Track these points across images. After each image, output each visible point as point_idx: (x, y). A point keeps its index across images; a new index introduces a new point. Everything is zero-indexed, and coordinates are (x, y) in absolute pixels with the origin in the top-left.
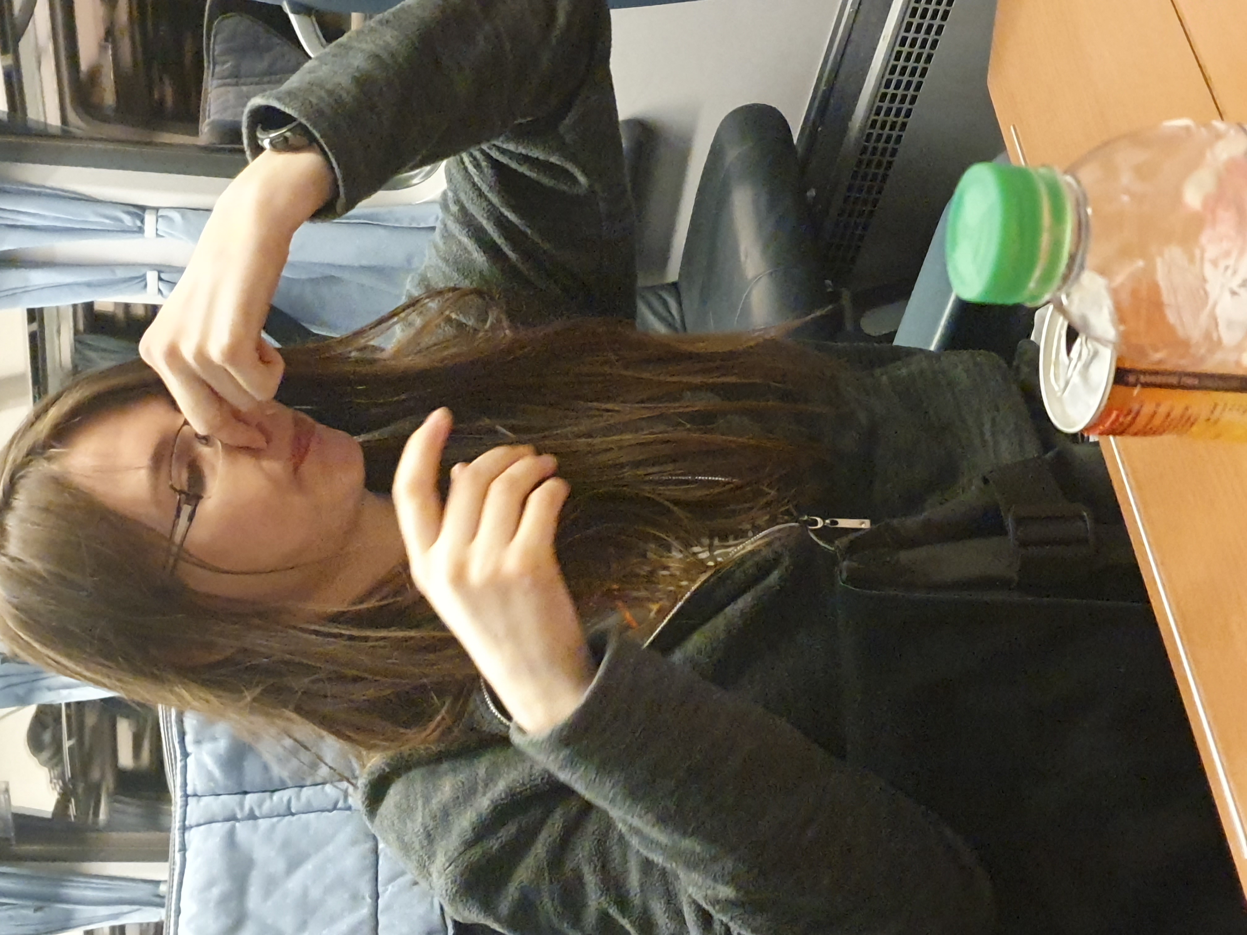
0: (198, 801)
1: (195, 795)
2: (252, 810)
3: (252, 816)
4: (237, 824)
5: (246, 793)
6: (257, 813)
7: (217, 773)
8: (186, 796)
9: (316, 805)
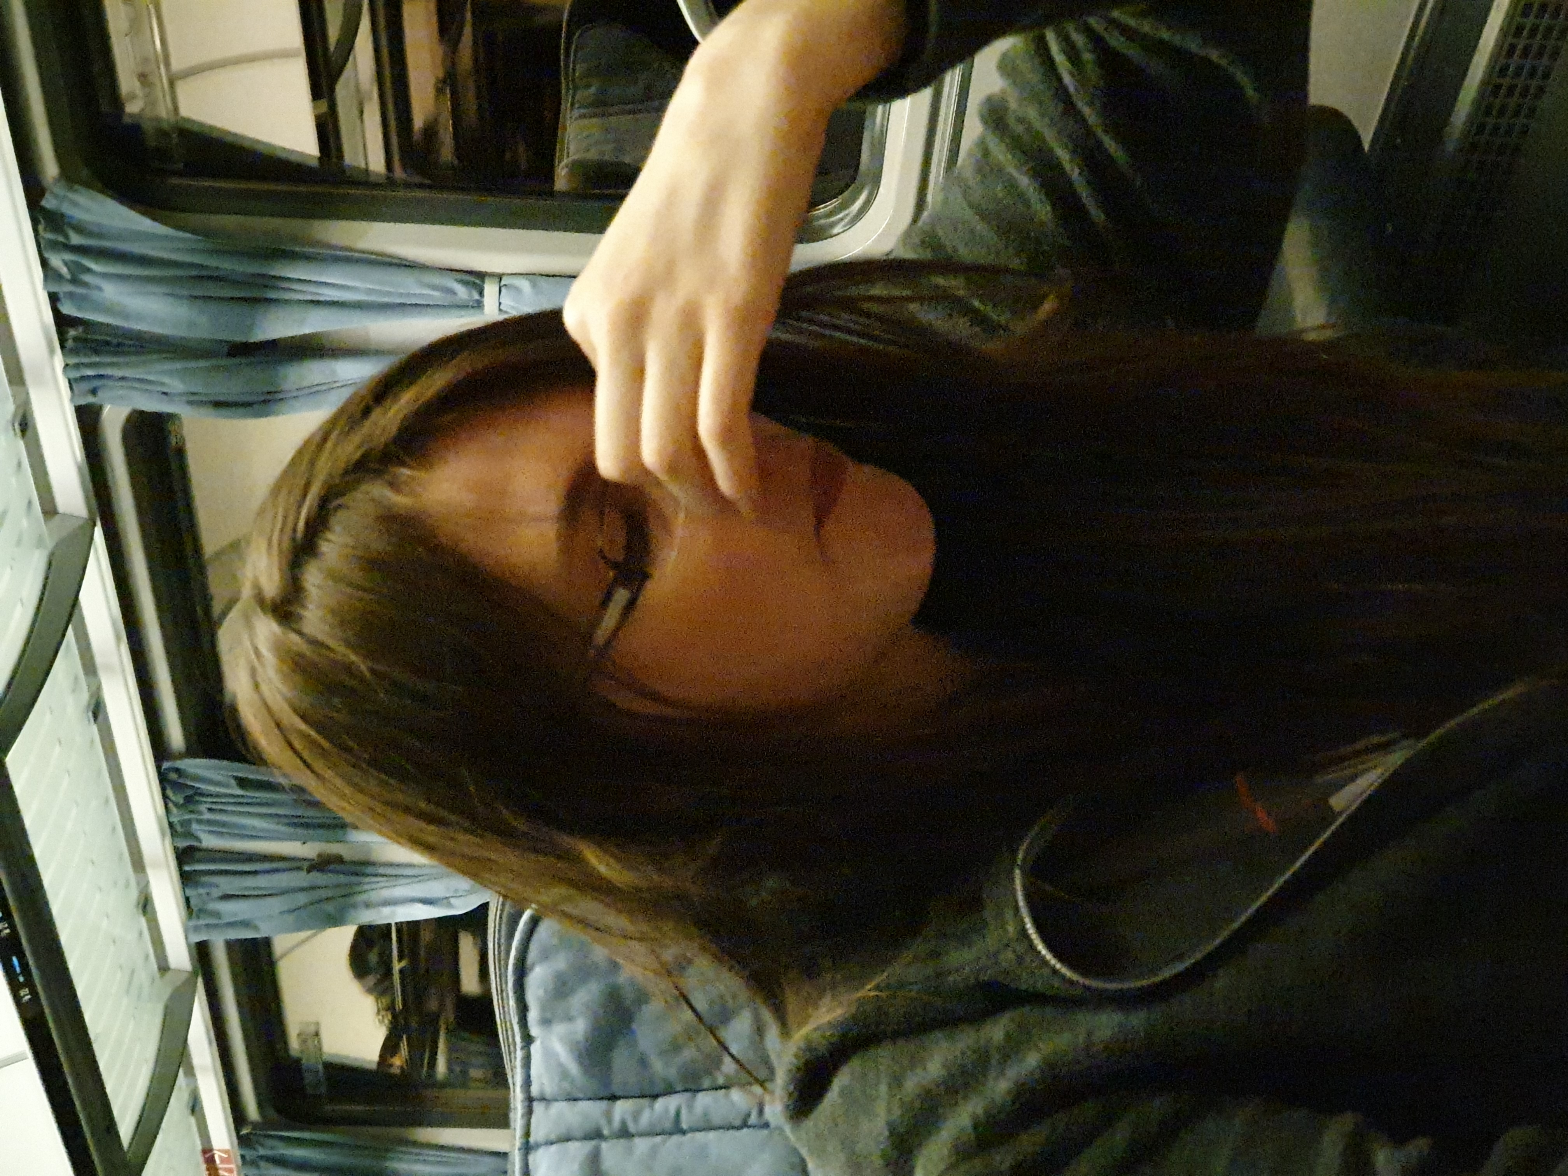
0: (547, 1108)
1: (543, 1099)
2: (624, 1123)
3: (624, 1133)
4: (604, 1146)
5: (614, 1098)
6: (632, 1128)
7: (574, 1068)
8: (530, 1100)
9: (716, 1120)
